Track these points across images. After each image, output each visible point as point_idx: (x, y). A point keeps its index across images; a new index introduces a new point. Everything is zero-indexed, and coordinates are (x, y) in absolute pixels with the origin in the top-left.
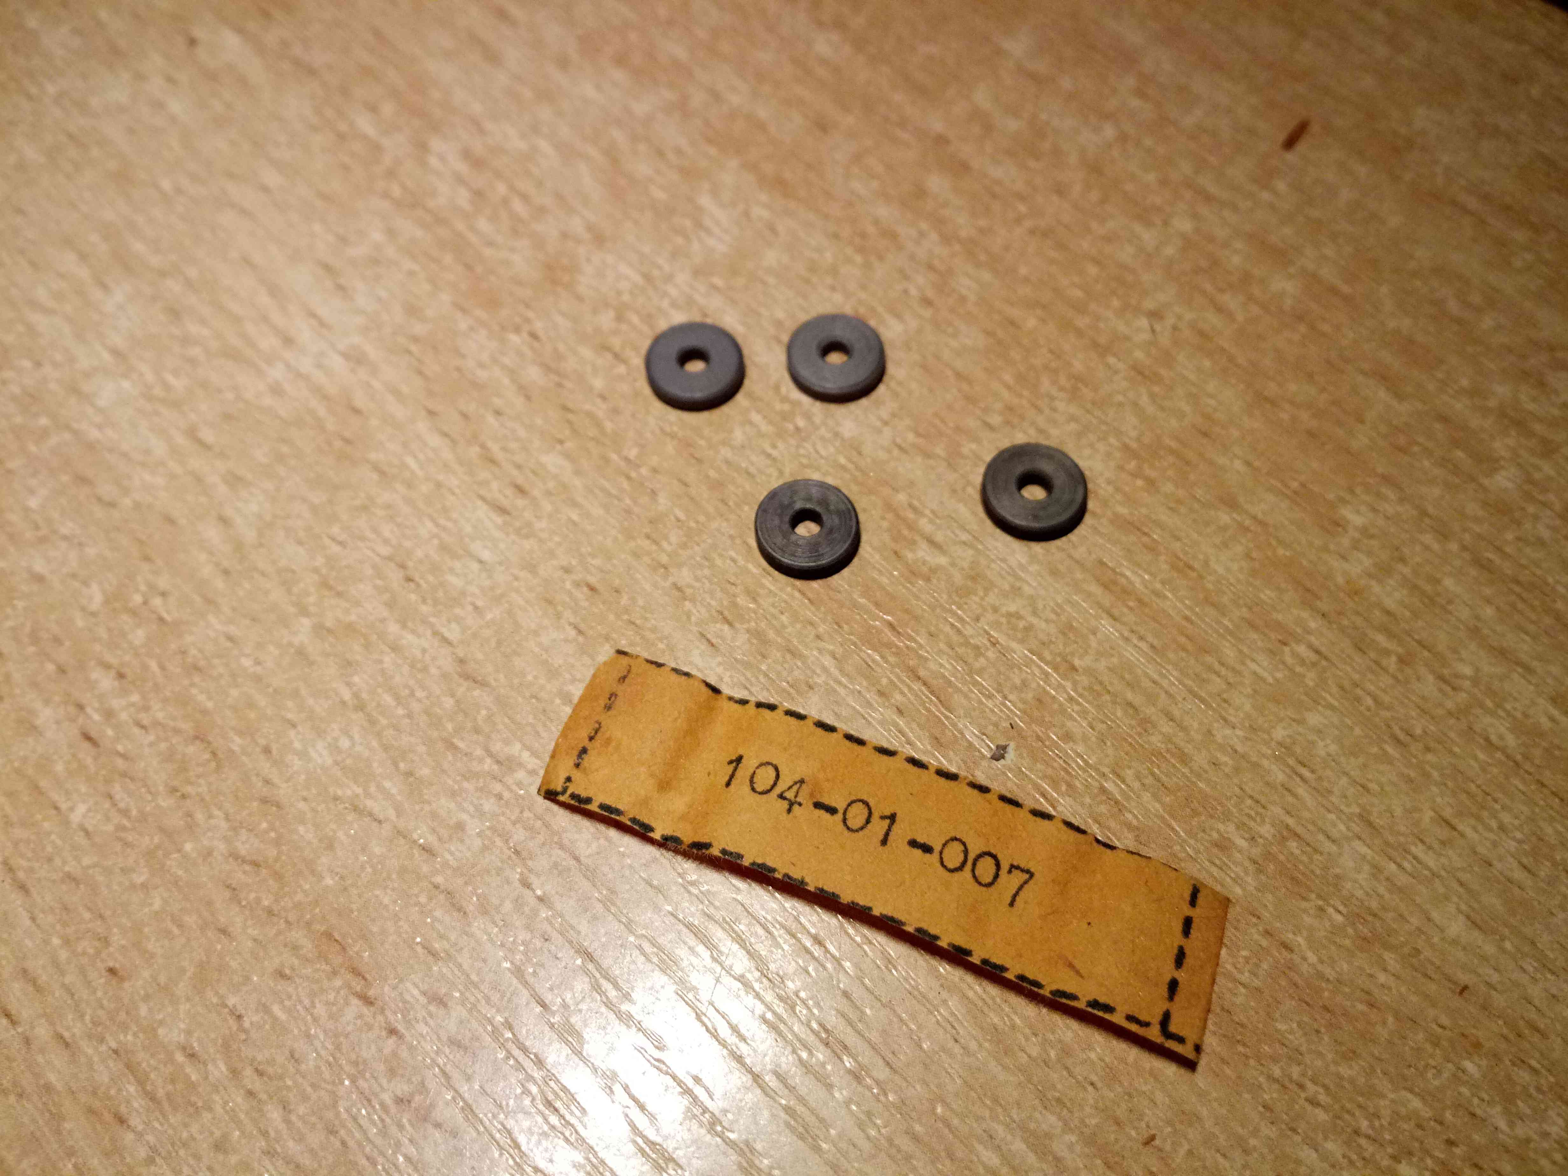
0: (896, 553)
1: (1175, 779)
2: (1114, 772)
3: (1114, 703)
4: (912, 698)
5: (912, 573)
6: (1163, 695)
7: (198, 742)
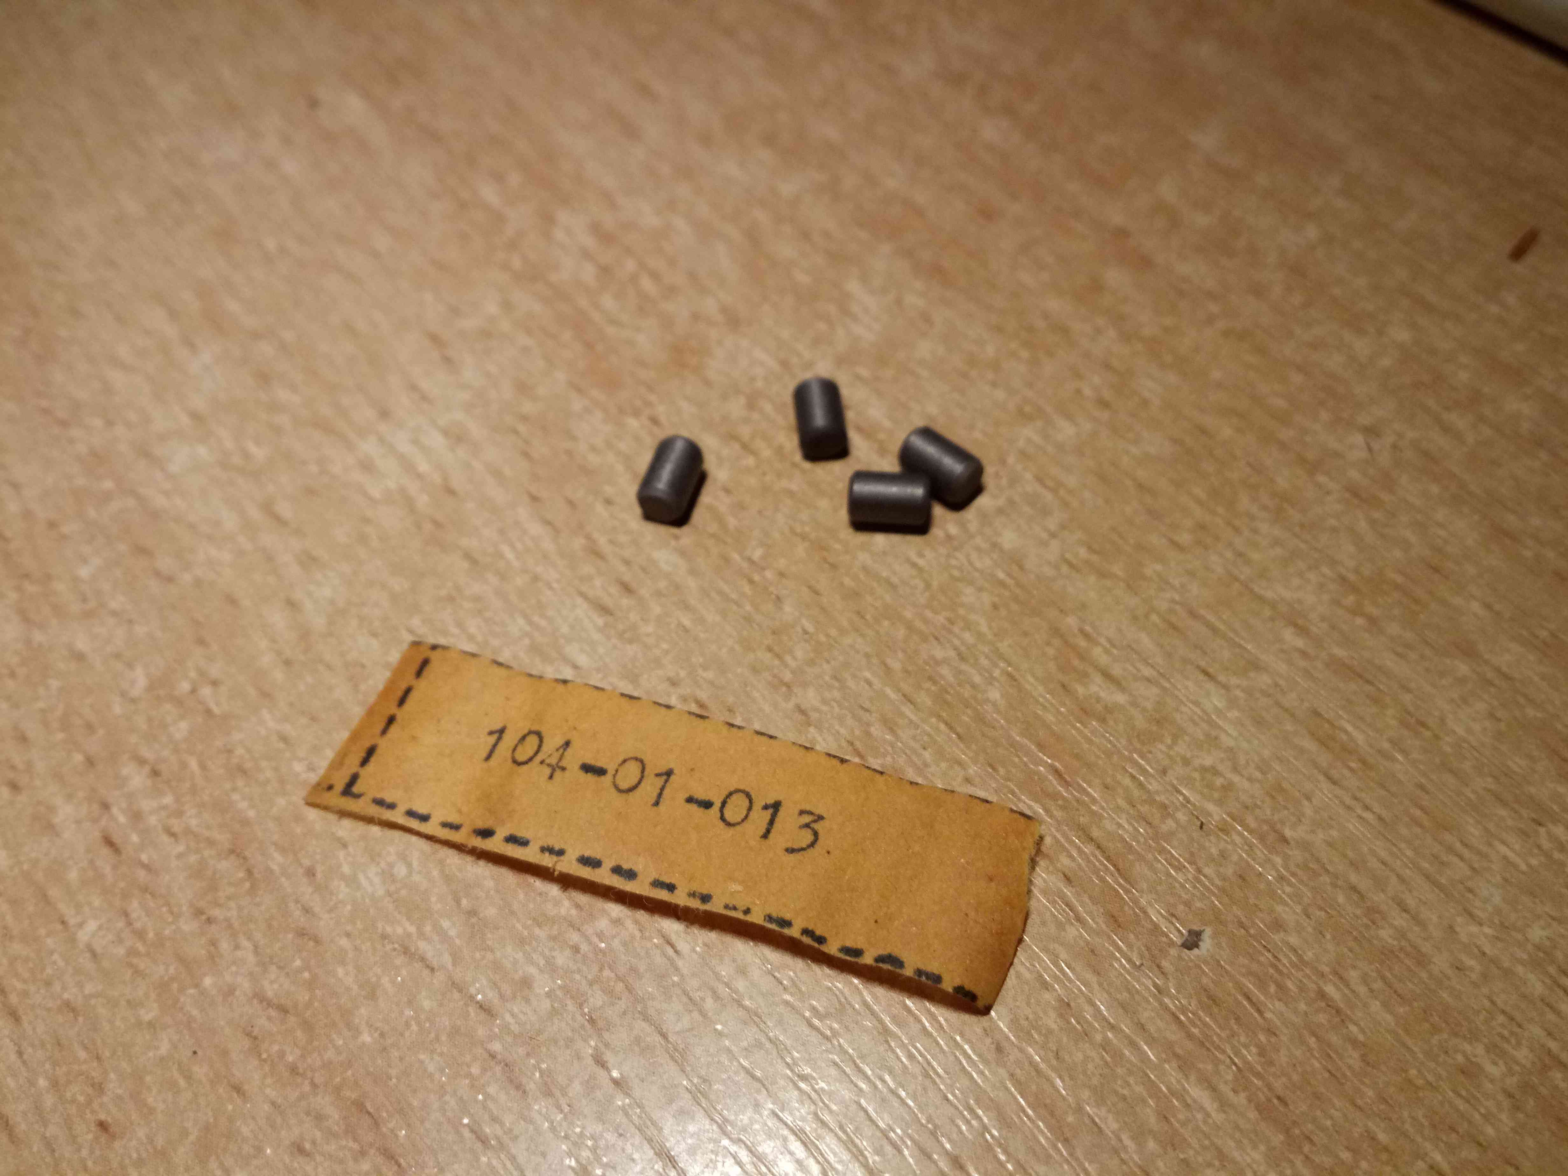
0: (1064, 686)
1: (1410, 985)
2: (1336, 973)
3: (1334, 885)
4: (1083, 864)
5: (1085, 711)
6: (1394, 880)
7: (233, 857)
